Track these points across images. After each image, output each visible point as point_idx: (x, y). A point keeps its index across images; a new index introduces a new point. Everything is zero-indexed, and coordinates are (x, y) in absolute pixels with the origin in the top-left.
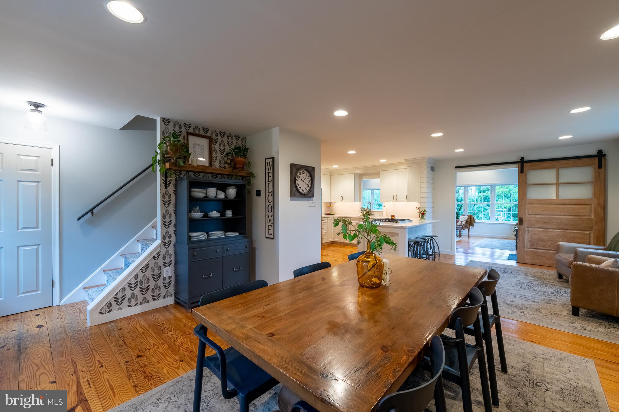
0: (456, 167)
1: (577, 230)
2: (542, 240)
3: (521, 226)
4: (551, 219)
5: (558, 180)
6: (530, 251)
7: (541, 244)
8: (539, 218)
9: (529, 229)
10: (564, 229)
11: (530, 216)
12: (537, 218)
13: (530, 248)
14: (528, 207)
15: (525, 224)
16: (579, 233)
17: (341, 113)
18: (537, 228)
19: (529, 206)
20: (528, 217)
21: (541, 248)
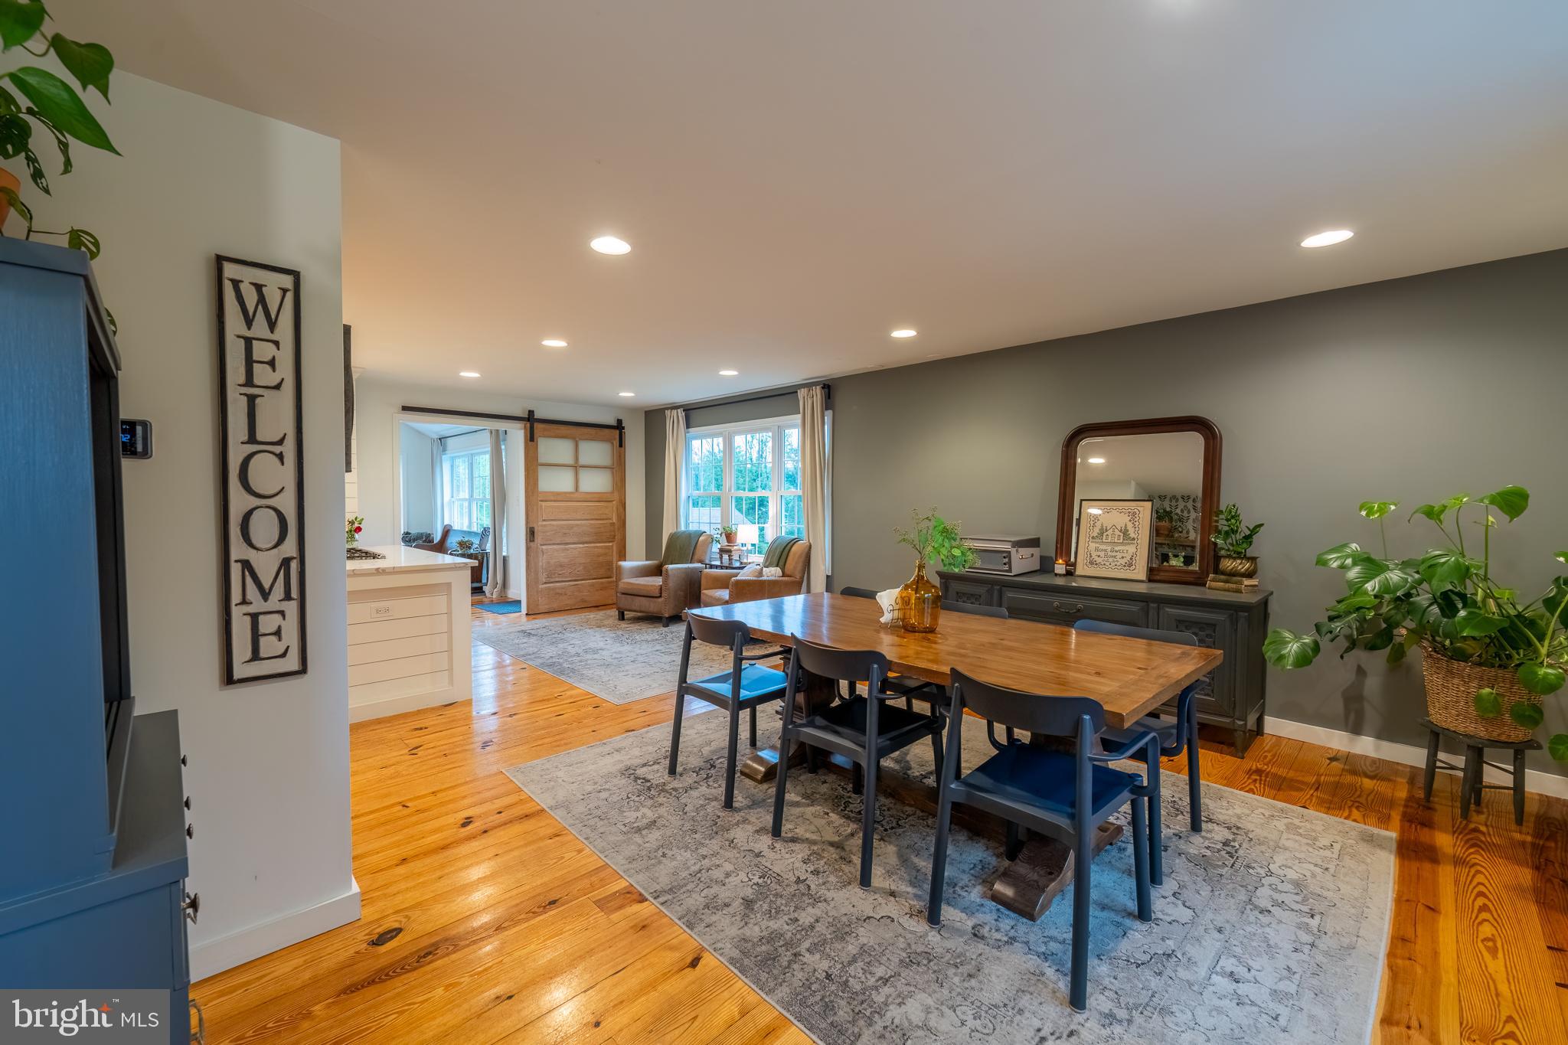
0: (405, 408)
1: (600, 542)
2: (561, 566)
3: (532, 544)
4: (571, 527)
5: (577, 459)
6: (546, 589)
7: (560, 573)
8: (557, 526)
9: (544, 547)
10: (587, 543)
11: (544, 523)
12: (553, 525)
13: (545, 583)
14: (541, 506)
15: (539, 538)
16: (601, 547)
17: (610, 245)
18: (554, 544)
19: (543, 504)
20: (542, 526)
21: (560, 579)
